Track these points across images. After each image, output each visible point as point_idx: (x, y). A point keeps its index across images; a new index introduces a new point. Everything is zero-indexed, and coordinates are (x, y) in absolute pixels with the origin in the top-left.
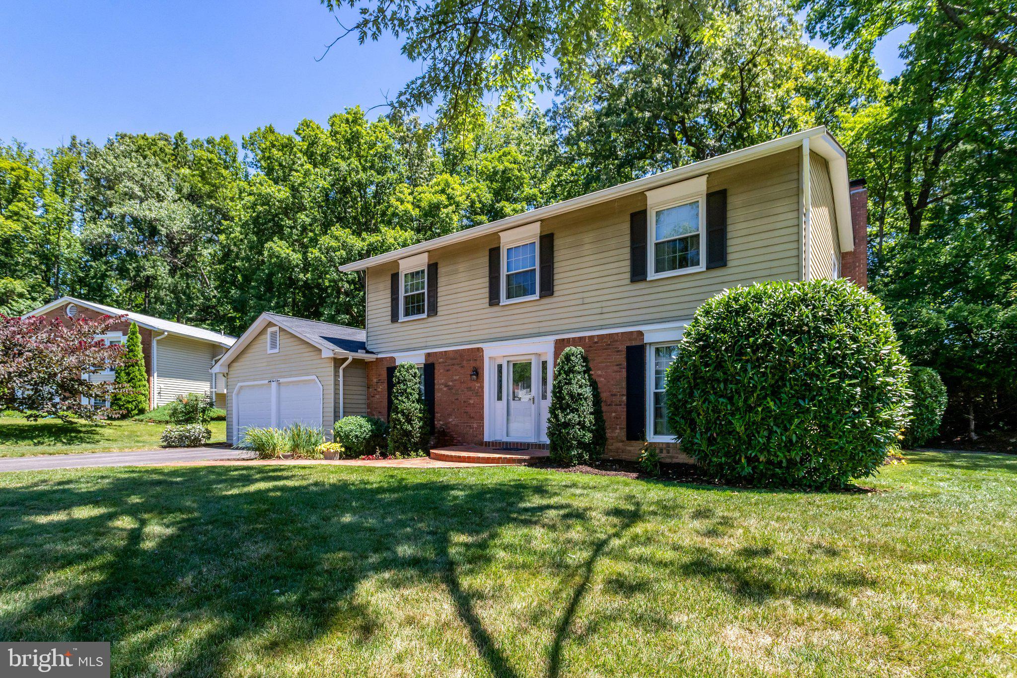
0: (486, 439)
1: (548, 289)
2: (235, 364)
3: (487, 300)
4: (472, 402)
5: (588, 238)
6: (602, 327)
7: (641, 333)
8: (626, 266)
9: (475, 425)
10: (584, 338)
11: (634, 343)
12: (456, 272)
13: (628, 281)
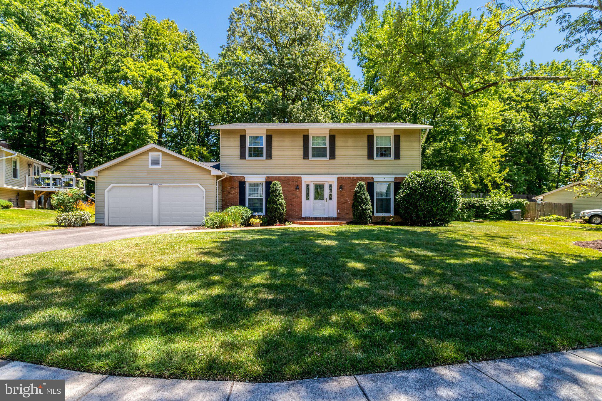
0: (303, 216)
1: (333, 156)
2: (106, 172)
3: (302, 156)
4: (295, 200)
5: (350, 140)
6: (356, 174)
7: (372, 178)
8: (366, 153)
9: (297, 210)
10: (350, 177)
11: (370, 181)
12: (284, 141)
13: (366, 159)
